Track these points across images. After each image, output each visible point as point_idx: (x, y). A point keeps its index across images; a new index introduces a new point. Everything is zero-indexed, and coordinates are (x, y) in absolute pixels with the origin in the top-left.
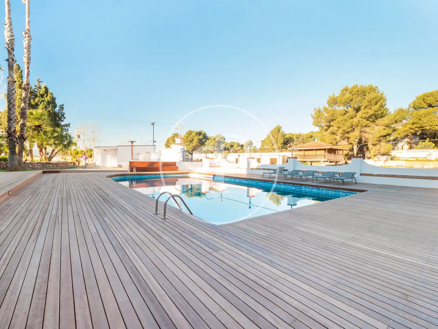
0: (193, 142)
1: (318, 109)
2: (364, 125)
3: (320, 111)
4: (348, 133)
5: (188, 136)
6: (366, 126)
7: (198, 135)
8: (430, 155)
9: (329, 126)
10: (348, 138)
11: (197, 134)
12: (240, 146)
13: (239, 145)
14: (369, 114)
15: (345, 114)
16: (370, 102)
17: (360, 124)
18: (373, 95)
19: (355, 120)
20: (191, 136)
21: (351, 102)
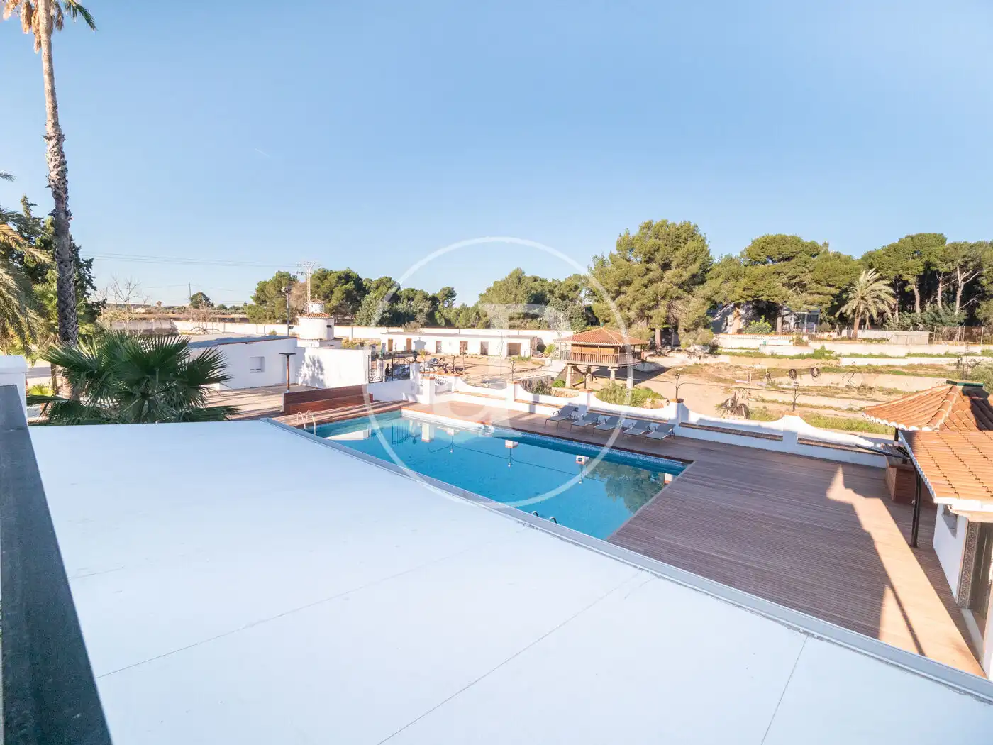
0: (333, 297)
1: (601, 257)
2: (674, 296)
3: (603, 263)
4: (650, 309)
5: (318, 282)
6: (678, 298)
7: (343, 280)
8: (765, 344)
9: (618, 293)
10: (649, 317)
11: (340, 278)
12: (430, 299)
13: (426, 298)
14: (683, 279)
15: (646, 274)
16: (686, 258)
17: (669, 294)
18: (691, 245)
19: (661, 286)
20: (327, 283)
21: (656, 253)
